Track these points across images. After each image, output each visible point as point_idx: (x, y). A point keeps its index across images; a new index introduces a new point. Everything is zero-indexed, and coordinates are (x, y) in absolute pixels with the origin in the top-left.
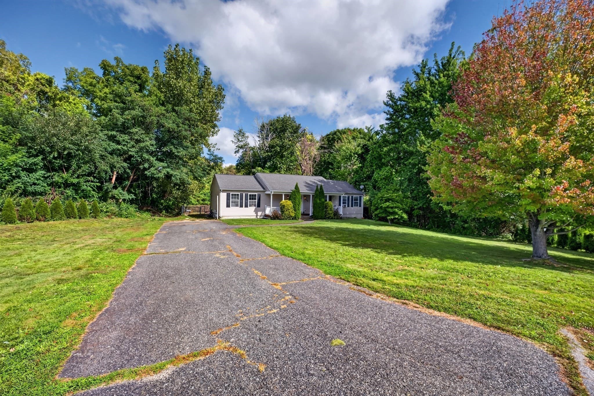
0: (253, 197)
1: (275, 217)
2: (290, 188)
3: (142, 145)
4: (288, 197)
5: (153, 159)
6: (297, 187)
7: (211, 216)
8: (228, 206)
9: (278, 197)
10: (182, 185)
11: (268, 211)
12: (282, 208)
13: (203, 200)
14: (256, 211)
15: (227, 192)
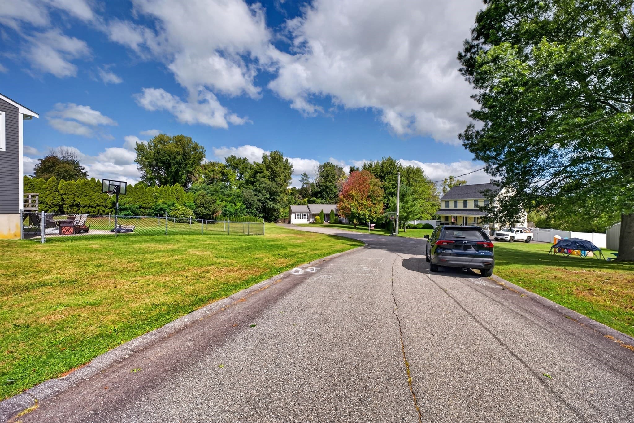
0: (305, 215)
1: (313, 223)
2: (320, 211)
3: (266, 196)
4: (319, 215)
5: (268, 201)
6: (322, 211)
7: (289, 222)
8: (295, 218)
9: (314, 215)
10: (277, 211)
11: (311, 220)
12: (316, 220)
13: (285, 216)
14: (308, 221)
15: (295, 213)
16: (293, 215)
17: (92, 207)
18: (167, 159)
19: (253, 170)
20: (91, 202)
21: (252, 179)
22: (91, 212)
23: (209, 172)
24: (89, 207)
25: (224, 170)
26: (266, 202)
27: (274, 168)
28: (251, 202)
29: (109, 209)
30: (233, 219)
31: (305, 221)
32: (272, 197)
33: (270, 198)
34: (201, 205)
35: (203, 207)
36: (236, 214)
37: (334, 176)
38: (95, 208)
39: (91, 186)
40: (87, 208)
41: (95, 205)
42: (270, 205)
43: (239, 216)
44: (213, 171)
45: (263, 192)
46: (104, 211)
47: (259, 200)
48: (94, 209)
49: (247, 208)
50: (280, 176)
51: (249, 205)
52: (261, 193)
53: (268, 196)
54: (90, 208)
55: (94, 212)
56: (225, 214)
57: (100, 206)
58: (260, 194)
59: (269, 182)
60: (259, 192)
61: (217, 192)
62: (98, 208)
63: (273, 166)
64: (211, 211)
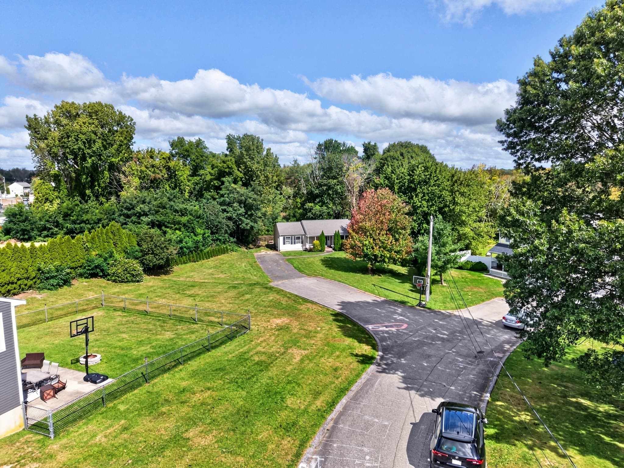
0: (298, 239)
1: (311, 250)
2: (319, 233)
4: (318, 239)
6: (322, 232)
7: (275, 248)
8: (284, 244)
9: (312, 238)
11: (308, 247)
12: (314, 246)
15: (284, 236)
16: (281, 239)
17: (12, 283)
18: (79, 149)
19: (216, 169)
20: (11, 277)
21: (215, 182)
22: (11, 290)
23: (147, 168)
24: (8, 285)
25: (169, 164)
26: (240, 220)
27: (249, 163)
28: (217, 225)
29: (32, 280)
30: (193, 257)
31: (298, 247)
32: (249, 213)
33: (246, 213)
34: (149, 251)
35: (152, 254)
36: (197, 248)
37: (341, 170)
38: (16, 283)
39: (8, 255)
40: (6, 286)
41: (15, 281)
42: (247, 224)
43: (201, 251)
44: (153, 166)
45: (235, 205)
46: (26, 285)
47: (230, 219)
48: (14, 285)
49: (212, 233)
50: (258, 177)
51: (214, 229)
52: (231, 206)
53: (243, 210)
54: (10, 285)
55: (15, 289)
56: (181, 253)
57: (21, 279)
58: (231, 209)
59: (243, 190)
60: (229, 204)
61: (164, 207)
62: (19, 282)
63: (246, 159)
64: (165, 259)
